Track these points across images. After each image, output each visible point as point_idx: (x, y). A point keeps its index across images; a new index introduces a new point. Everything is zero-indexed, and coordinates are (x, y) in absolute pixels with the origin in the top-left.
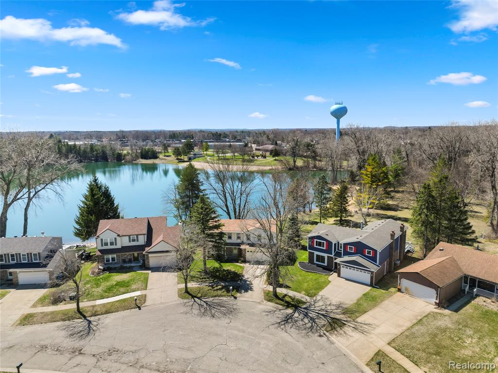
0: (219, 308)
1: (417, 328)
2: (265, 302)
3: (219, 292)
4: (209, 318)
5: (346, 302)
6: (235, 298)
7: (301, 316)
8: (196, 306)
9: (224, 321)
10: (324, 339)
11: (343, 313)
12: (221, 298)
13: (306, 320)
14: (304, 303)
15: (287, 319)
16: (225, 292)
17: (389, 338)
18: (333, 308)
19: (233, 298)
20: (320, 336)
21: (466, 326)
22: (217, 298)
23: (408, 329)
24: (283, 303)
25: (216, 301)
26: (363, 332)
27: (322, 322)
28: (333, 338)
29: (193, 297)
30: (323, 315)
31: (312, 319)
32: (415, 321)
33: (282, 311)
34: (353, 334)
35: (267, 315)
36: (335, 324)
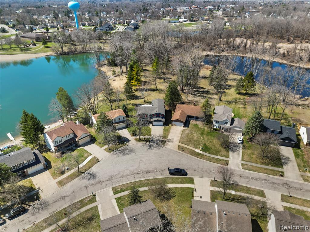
0: (126, 151)
1: (182, 135)
2: (138, 143)
3: (120, 145)
4: (127, 155)
5: (161, 134)
6: (127, 145)
7: (153, 143)
8: (118, 153)
9: (133, 154)
10: (164, 148)
11: (163, 138)
12: (123, 147)
13: (155, 144)
14: (150, 139)
15: (150, 146)
16: (122, 145)
17: (178, 141)
18: (159, 137)
19: (127, 146)
20: (162, 147)
21: (192, 131)
22: (121, 148)
23: (181, 137)
24: (144, 141)
25: (122, 149)
26: (171, 142)
27: (160, 143)
28: (166, 147)
29: (113, 150)
30: (158, 141)
31: (156, 143)
32: (181, 134)
33: (146, 144)
34: (170, 143)
35: (143, 147)
36: (163, 142)
